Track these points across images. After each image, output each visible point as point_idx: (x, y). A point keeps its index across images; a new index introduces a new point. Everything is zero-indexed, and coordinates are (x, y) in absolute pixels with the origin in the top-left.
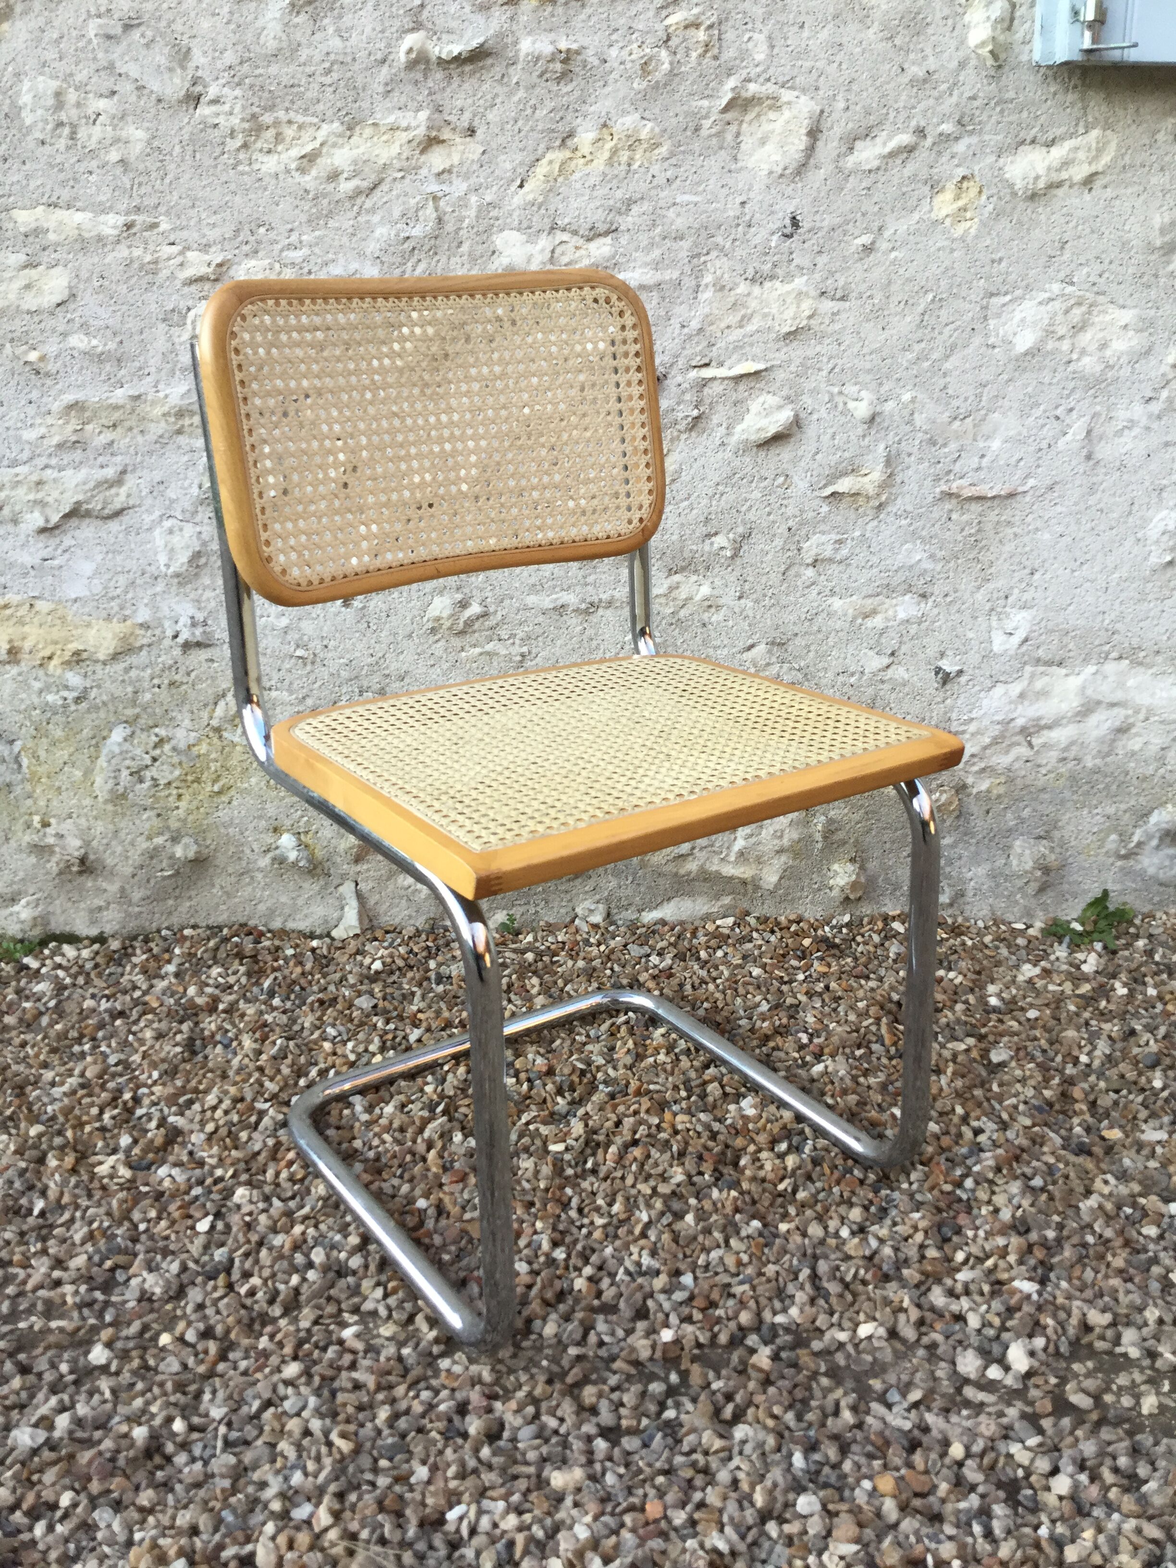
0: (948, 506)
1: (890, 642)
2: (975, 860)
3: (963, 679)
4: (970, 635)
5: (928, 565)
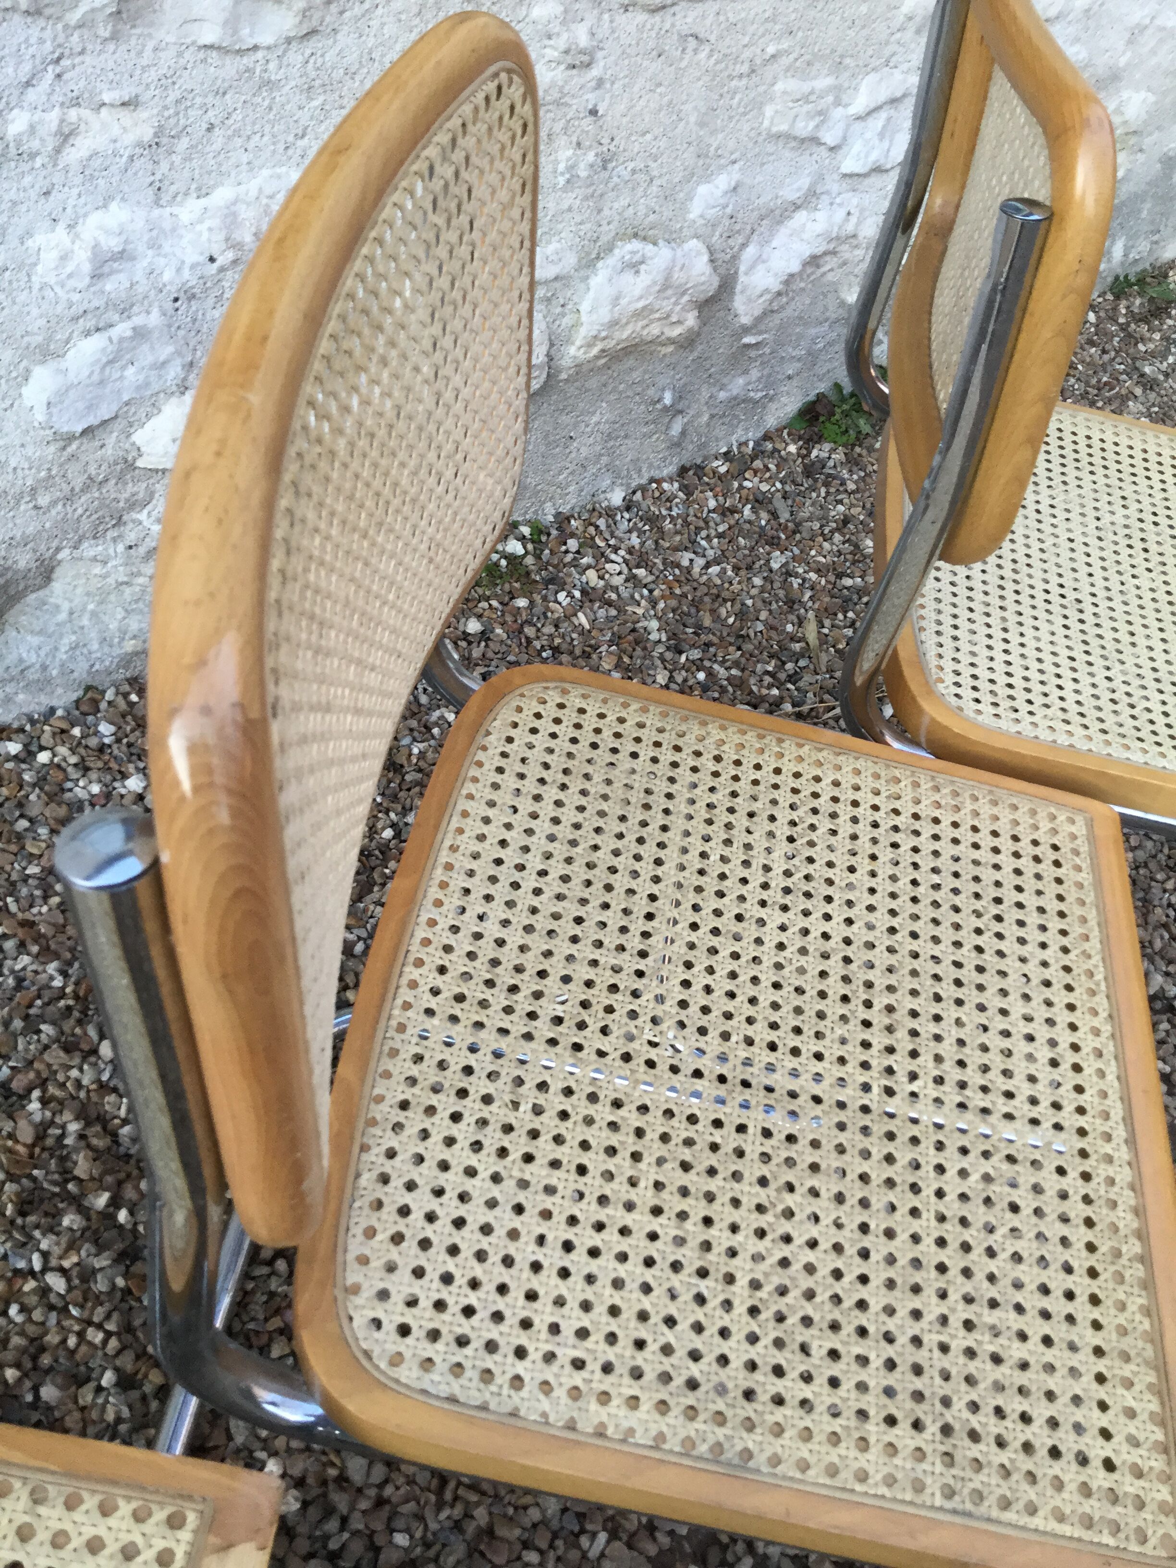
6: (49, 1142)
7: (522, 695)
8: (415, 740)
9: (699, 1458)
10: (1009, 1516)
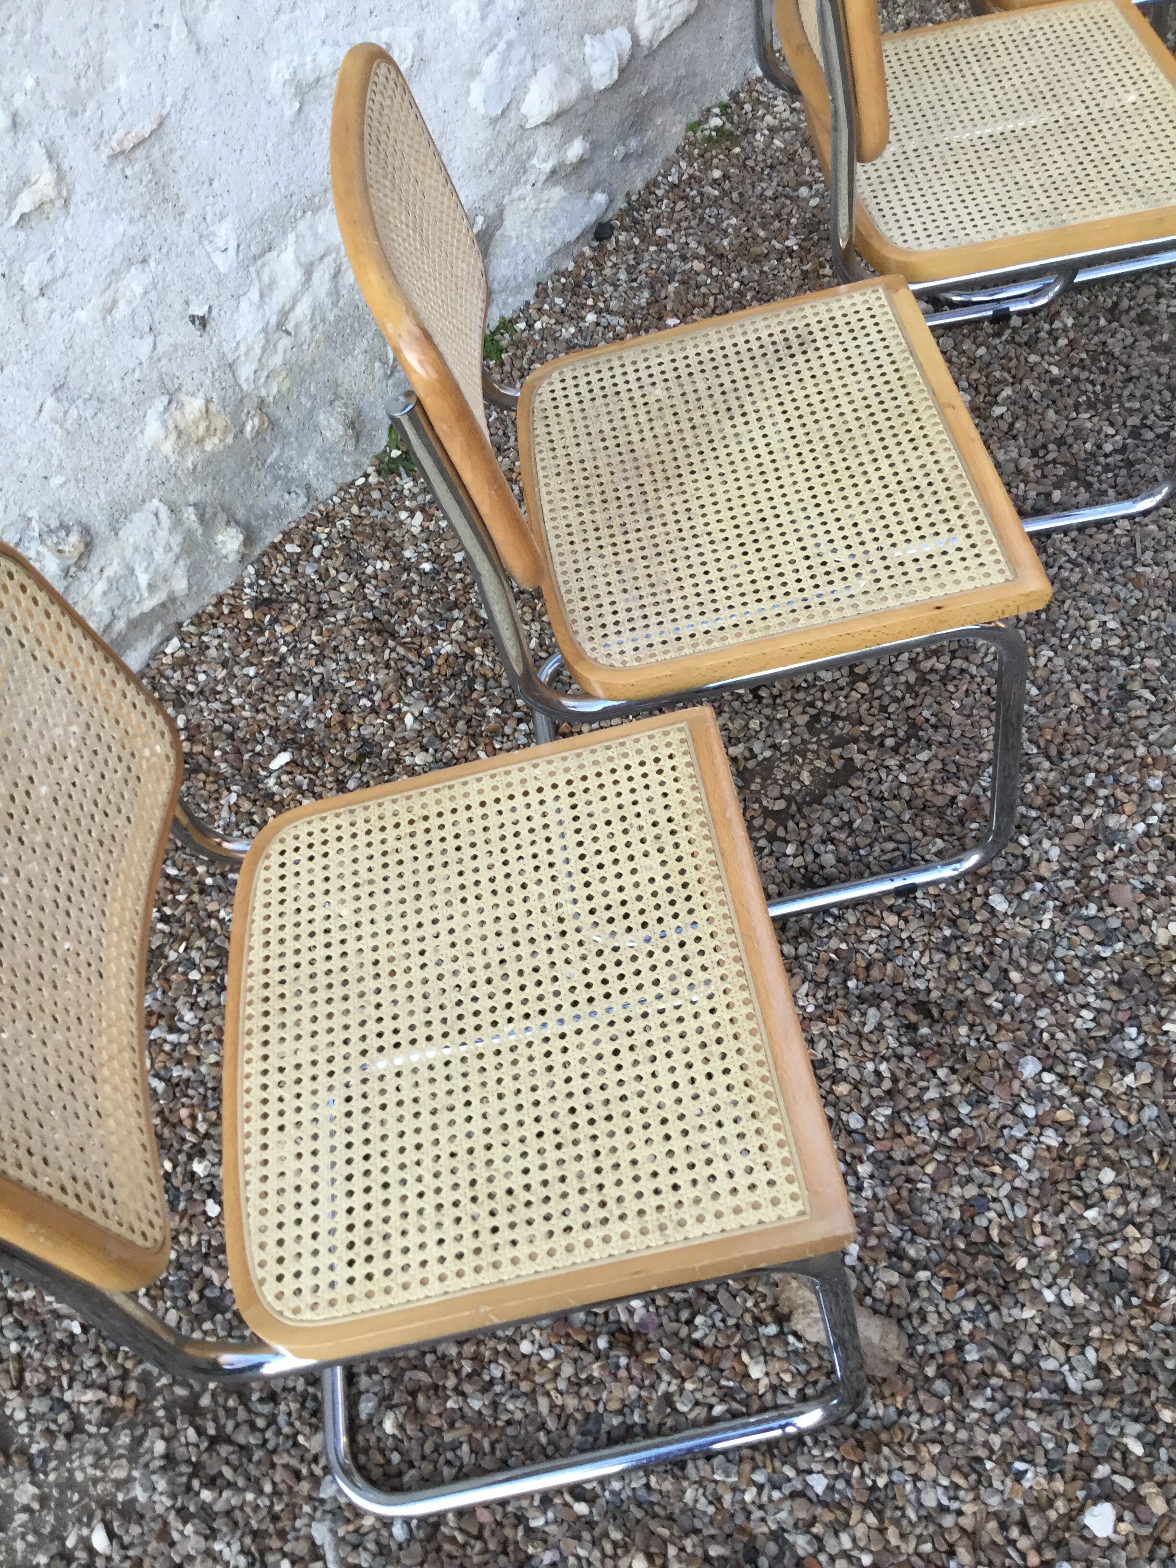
0: (119, 167)
1: (143, 321)
2: (303, 452)
3: (215, 313)
4: (198, 270)
5: (132, 231)
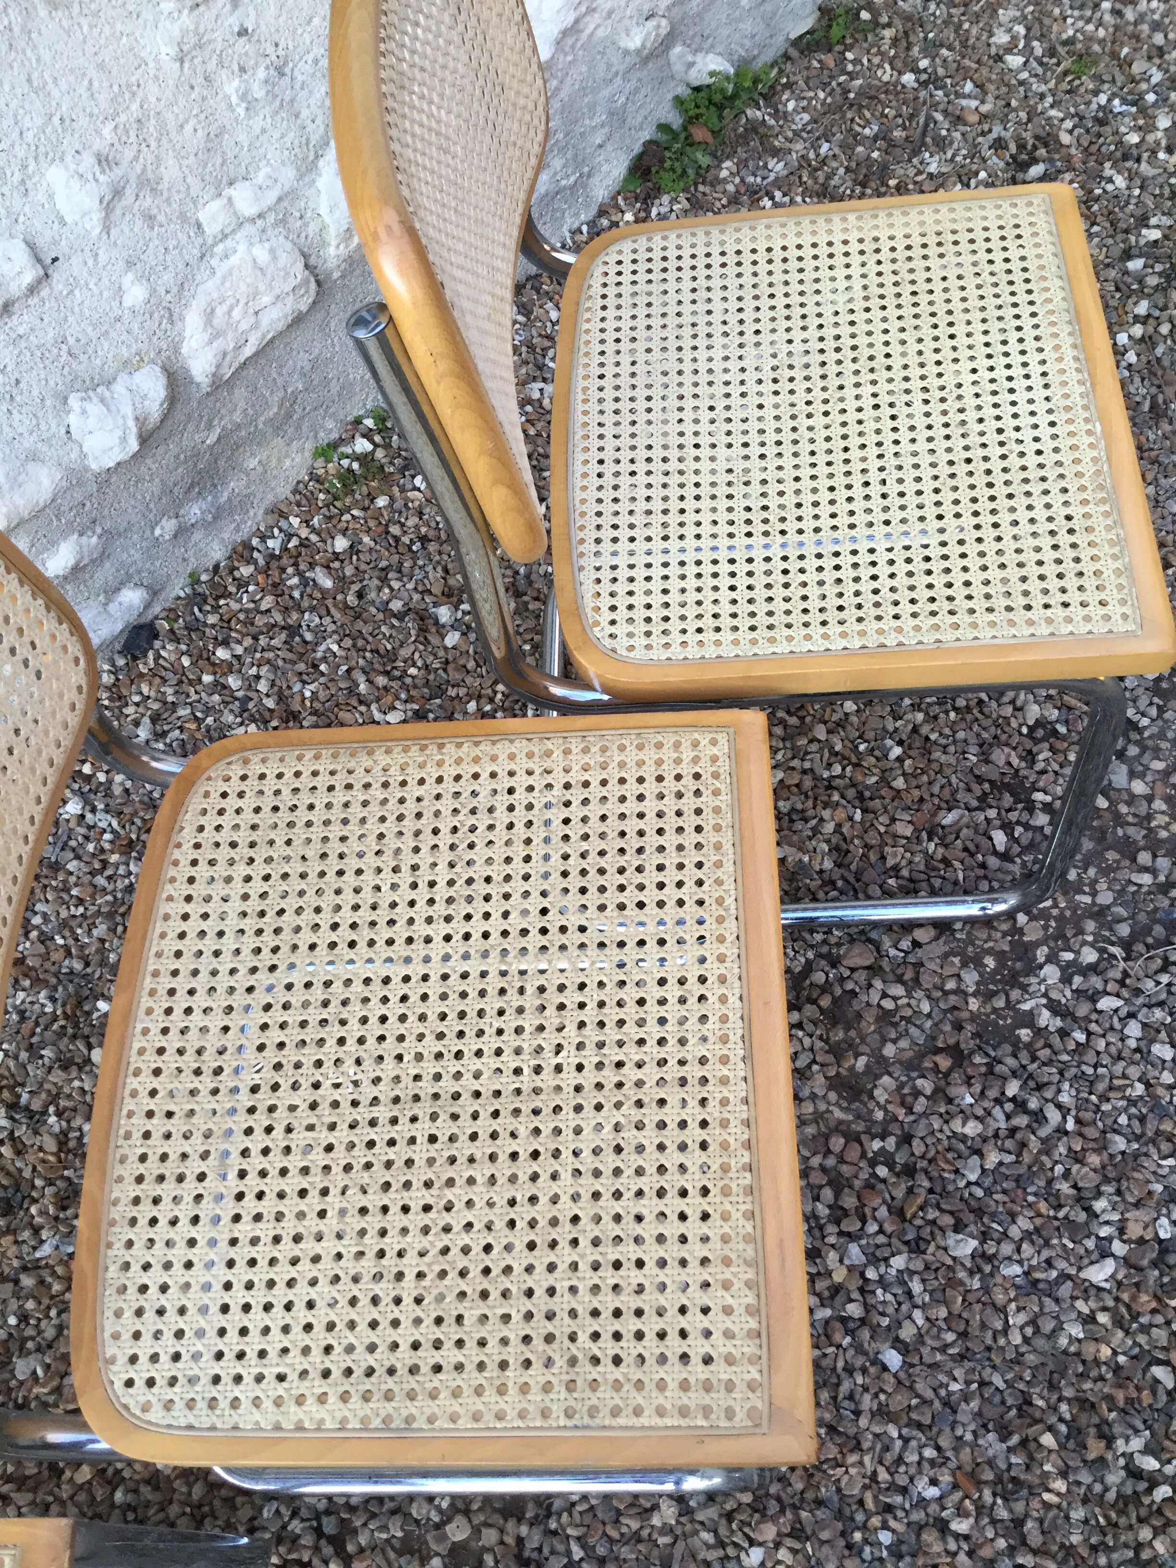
6: (72, 1144)
7: (209, 779)
8: (304, 682)
9: (377, 1429)
10: (621, 1421)
